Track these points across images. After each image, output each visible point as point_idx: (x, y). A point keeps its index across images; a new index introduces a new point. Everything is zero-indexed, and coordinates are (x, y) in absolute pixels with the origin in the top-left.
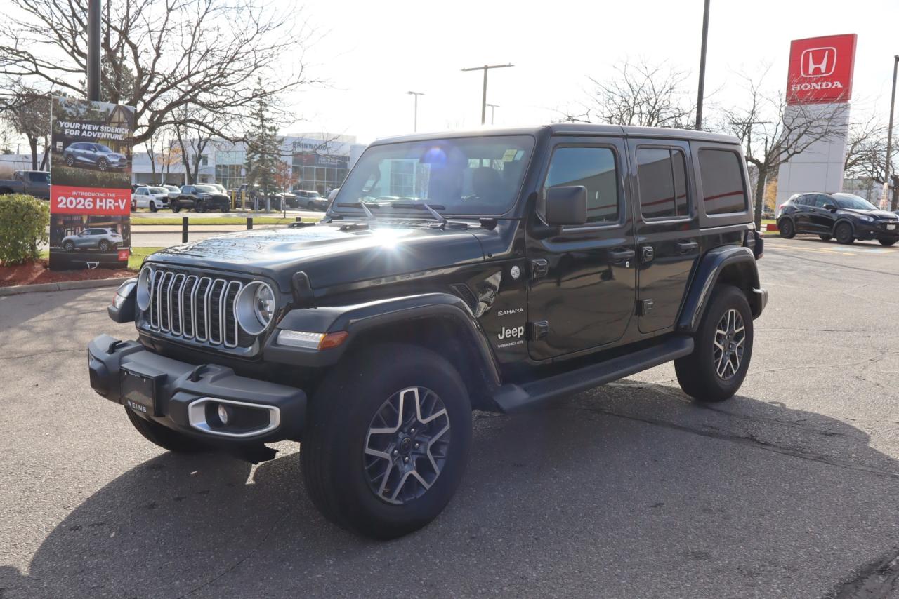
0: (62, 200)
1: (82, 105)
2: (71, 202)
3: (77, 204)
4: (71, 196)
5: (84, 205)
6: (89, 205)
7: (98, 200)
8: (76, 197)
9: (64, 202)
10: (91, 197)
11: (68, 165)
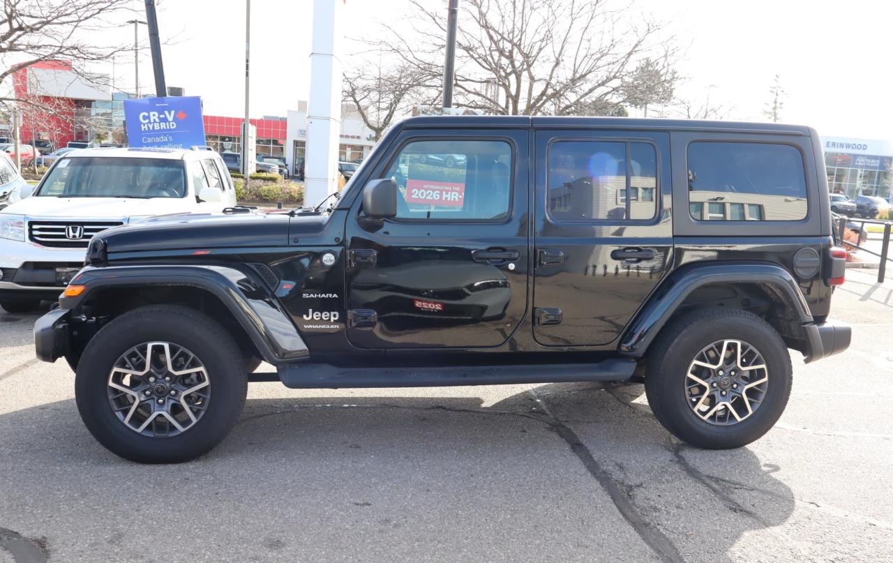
0: (415, 192)
1: (436, 111)
2: (422, 194)
3: (427, 195)
4: (423, 188)
5: (432, 196)
6: (436, 197)
7: (444, 193)
8: (426, 190)
9: (416, 194)
10: (438, 190)
11: (421, 163)
